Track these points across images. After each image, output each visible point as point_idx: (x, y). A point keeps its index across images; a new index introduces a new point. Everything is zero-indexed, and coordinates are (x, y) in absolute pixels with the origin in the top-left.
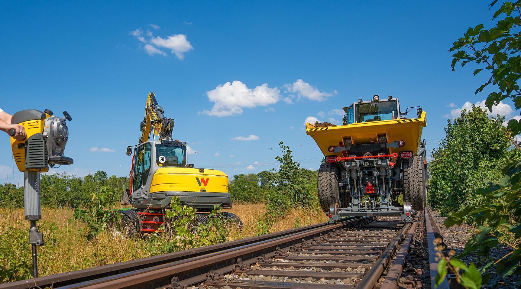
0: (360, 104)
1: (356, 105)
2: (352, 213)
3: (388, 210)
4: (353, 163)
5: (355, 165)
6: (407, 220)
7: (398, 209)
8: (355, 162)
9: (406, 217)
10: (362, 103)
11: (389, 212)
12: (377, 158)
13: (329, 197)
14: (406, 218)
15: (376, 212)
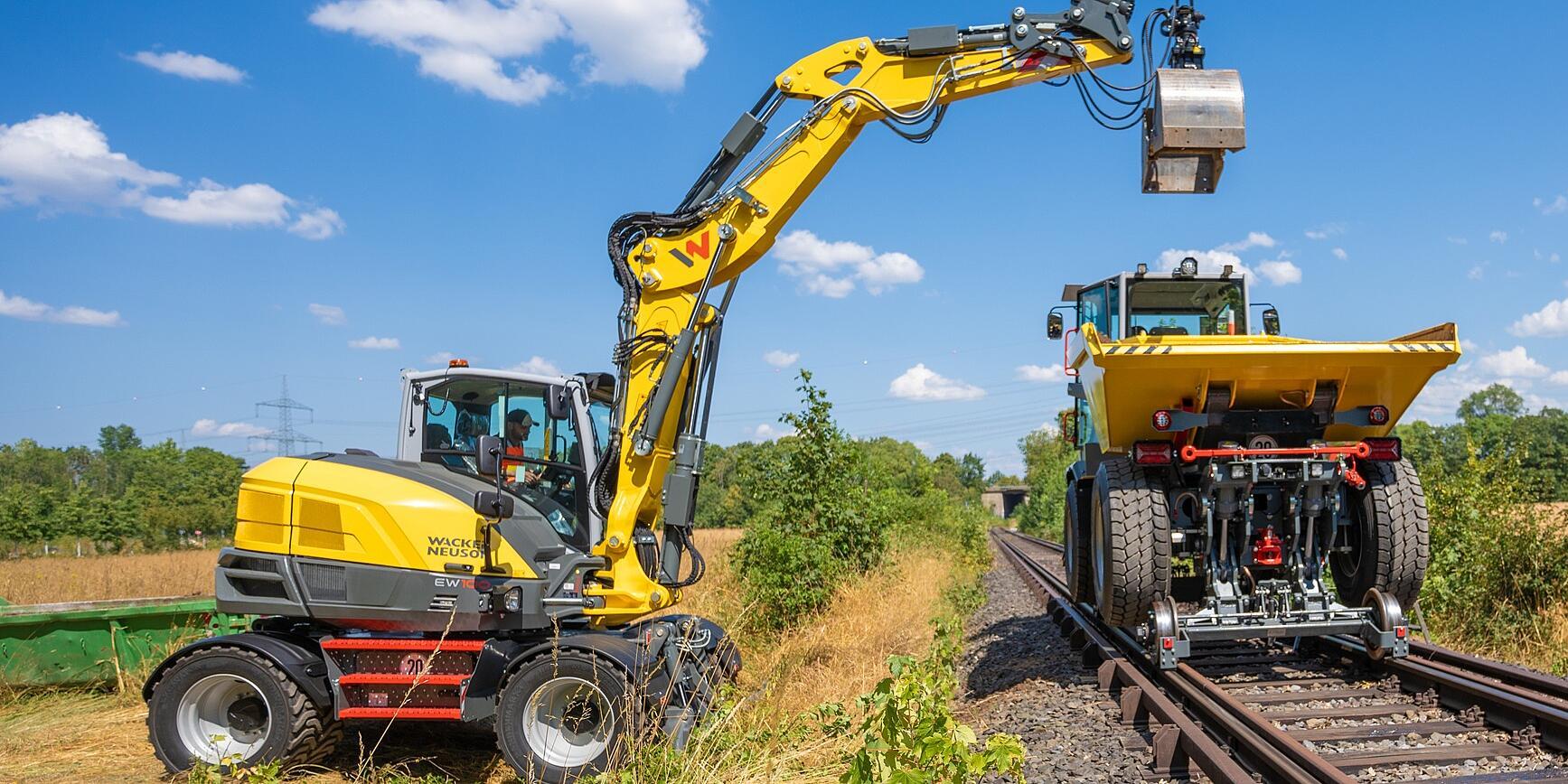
0: (1139, 278)
1: (1129, 281)
2: (1221, 629)
3: (1327, 616)
4: (1234, 467)
5: (1241, 475)
6: (1397, 649)
7: (1355, 615)
8: (1242, 467)
9: (1397, 640)
10: (1146, 276)
11: (1329, 624)
12: (1311, 455)
13: (1148, 579)
14: (1396, 643)
15: (1295, 625)
